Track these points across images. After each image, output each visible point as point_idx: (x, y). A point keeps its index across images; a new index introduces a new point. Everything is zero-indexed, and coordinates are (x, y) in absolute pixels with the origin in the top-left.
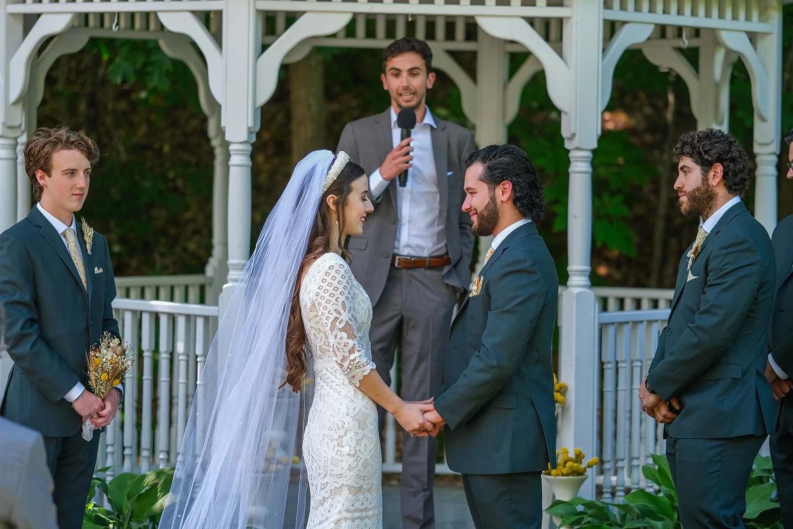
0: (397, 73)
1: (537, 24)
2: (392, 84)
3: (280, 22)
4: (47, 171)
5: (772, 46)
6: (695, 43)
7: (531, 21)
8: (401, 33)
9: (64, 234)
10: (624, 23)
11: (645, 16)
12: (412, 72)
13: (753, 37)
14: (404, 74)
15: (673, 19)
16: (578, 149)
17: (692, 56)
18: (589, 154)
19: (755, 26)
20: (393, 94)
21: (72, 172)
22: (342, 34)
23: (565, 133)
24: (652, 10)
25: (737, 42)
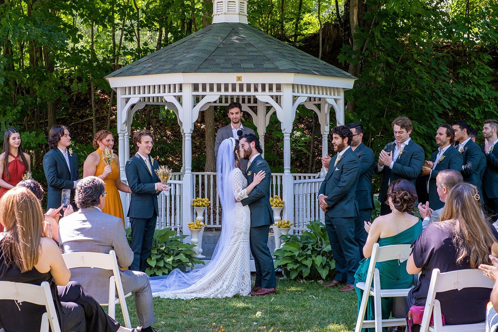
0: (232, 114)
1: (274, 97)
2: (231, 116)
3: (200, 98)
4: (140, 142)
5: (342, 102)
6: (319, 102)
7: (272, 97)
8: (235, 101)
9: (145, 160)
10: (299, 96)
11: (305, 94)
12: (237, 113)
13: (336, 100)
14: (234, 114)
15: (312, 95)
16: (286, 133)
17: (319, 106)
18: (290, 135)
19: (336, 97)
20: (231, 119)
21: (147, 142)
22: (218, 102)
23: (282, 129)
24: (306, 93)
25: (332, 102)
